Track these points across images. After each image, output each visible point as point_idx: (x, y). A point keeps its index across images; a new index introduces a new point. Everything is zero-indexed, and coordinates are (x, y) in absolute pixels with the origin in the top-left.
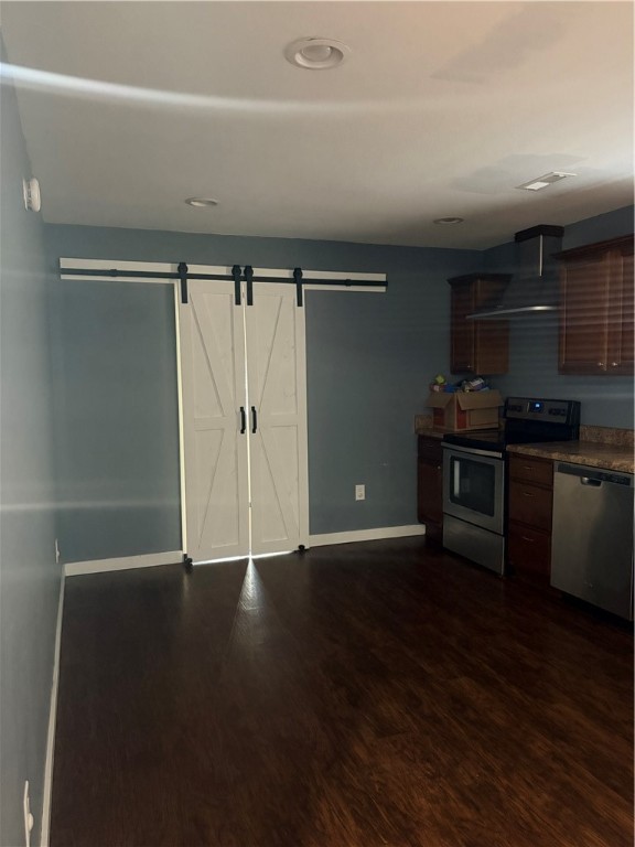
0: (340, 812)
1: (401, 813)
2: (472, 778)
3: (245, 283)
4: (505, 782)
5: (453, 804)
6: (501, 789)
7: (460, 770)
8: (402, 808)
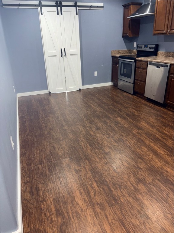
0: (86, 144)
1: (100, 144)
2: (118, 138)
3: (60, 7)
4: (125, 138)
5: (112, 143)
6: (124, 140)
7: (115, 136)
8: (101, 144)
